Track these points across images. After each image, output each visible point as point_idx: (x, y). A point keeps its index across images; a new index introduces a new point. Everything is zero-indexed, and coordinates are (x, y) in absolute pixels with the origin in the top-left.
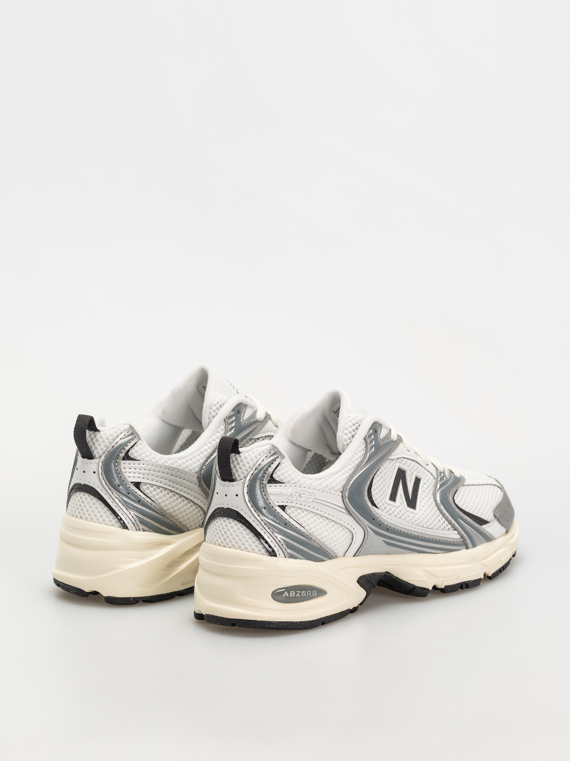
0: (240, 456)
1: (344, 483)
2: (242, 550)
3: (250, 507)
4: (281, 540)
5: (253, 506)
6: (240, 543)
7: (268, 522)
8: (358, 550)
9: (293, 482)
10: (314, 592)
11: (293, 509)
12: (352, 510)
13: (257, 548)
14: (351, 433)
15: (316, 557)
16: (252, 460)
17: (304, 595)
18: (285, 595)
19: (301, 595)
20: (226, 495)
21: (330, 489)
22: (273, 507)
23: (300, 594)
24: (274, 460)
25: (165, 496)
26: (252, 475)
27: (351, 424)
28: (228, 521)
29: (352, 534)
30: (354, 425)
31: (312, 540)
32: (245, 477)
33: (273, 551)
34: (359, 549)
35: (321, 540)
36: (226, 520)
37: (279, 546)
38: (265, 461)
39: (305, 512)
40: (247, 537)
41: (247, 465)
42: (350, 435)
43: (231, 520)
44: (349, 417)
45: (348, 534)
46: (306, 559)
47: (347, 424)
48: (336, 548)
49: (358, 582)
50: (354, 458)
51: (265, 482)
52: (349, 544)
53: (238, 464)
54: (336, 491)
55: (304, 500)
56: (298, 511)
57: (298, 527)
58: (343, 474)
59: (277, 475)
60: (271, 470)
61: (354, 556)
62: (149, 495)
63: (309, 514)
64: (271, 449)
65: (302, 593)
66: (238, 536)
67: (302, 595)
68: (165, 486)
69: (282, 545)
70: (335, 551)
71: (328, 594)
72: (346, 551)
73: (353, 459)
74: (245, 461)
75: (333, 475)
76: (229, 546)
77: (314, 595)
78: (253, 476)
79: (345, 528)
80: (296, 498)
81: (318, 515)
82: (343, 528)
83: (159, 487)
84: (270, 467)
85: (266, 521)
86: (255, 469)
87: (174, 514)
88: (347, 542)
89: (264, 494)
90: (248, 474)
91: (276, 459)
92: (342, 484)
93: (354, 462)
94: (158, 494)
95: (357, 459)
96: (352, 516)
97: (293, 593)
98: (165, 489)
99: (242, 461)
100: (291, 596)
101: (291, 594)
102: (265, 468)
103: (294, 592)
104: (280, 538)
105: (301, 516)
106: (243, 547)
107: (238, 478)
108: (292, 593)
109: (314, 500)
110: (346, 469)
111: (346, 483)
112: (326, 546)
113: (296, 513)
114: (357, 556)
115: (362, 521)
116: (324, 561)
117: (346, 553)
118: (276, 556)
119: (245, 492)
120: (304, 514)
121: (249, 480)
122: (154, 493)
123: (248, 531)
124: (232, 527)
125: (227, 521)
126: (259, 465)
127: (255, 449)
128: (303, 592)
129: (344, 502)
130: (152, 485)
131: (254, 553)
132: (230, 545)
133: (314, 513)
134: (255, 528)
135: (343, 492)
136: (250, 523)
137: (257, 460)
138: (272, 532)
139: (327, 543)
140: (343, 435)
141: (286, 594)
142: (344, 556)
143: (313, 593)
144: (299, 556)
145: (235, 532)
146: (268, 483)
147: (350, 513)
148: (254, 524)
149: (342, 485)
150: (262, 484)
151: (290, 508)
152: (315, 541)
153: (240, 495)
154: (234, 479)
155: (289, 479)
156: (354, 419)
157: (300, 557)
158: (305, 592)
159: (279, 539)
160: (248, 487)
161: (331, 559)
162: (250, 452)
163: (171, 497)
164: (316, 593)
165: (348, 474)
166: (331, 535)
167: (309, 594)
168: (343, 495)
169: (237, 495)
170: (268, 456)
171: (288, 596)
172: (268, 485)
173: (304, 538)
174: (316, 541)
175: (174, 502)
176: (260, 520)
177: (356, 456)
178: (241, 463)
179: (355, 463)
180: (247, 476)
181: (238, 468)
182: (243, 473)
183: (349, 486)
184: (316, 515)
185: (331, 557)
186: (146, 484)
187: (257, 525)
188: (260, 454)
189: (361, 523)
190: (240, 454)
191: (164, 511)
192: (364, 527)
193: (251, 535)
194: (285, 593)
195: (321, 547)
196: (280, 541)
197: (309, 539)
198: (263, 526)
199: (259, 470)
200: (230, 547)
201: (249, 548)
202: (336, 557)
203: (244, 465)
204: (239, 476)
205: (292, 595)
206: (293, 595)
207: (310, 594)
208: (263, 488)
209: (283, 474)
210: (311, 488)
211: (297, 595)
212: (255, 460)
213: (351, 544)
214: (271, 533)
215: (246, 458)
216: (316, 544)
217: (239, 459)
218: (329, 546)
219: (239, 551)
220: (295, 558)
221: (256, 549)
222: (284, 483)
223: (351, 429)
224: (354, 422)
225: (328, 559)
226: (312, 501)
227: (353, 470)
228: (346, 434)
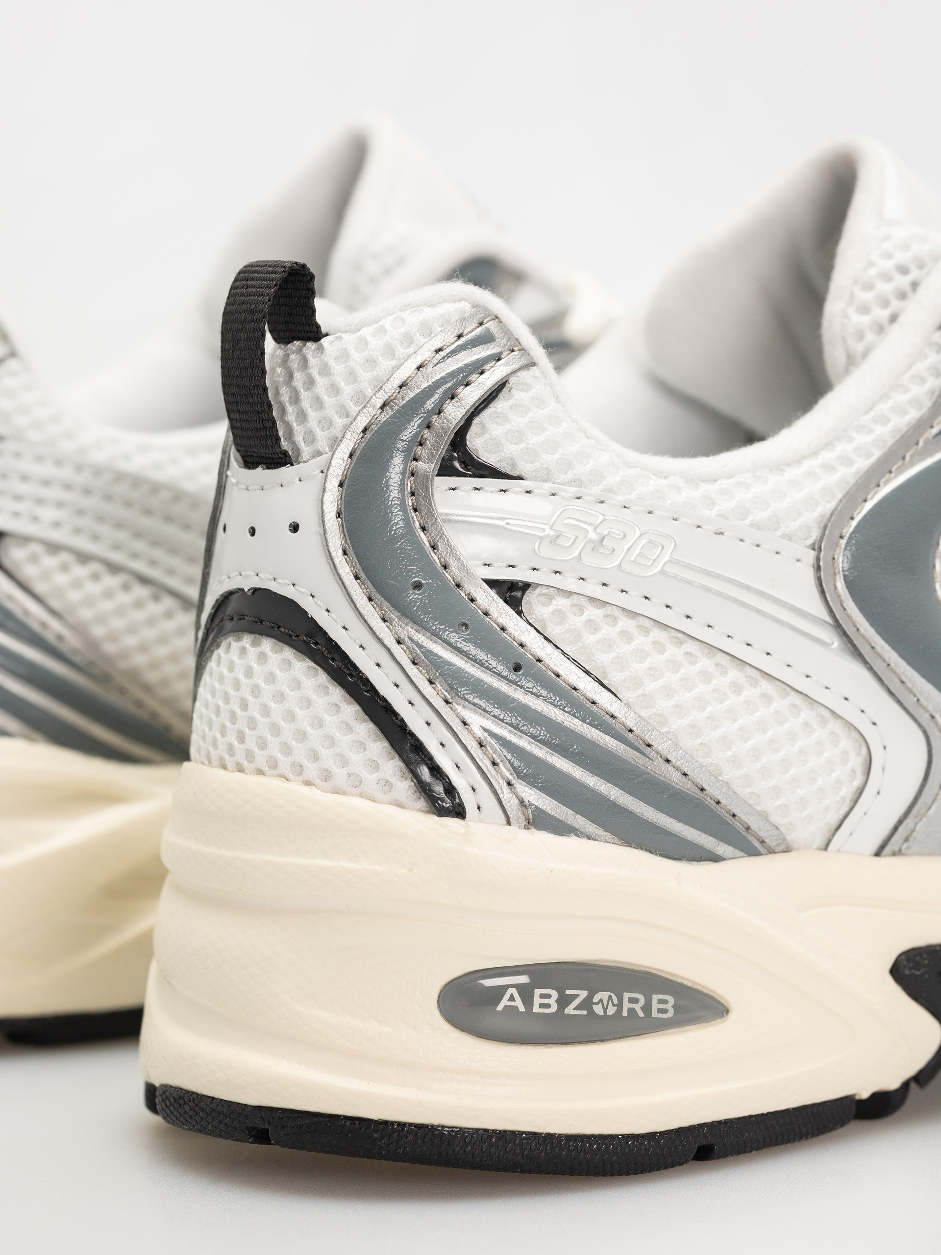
0: (321, 349)
1: (827, 506)
2: (308, 783)
3: (349, 579)
4: (489, 739)
5: (362, 575)
6: (300, 752)
7: (428, 653)
8: (896, 828)
9: (570, 476)
10: (660, 1001)
11: (561, 602)
12: (867, 635)
13: (375, 776)
14: (886, 304)
15: (675, 835)
16: (371, 362)
17: (605, 1010)
18: (505, 1002)
19: (591, 1012)
20: (253, 532)
21: (756, 526)
22: (458, 586)
23: (587, 1004)
24: (479, 368)
25: (108, 594)
26: (365, 430)
27: (888, 265)
28: (257, 650)
29: (864, 751)
30: (904, 270)
31: (653, 754)
32: (335, 443)
33: (450, 790)
34: (900, 822)
35: (701, 760)
36: (248, 646)
37: (479, 767)
38: (429, 368)
39: (625, 623)
40: (330, 720)
41: (348, 389)
42: (883, 314)
43: (267, 644)
44: (887, 238)
45: (846, 743)
46: (620, 838)
47: (871, 264)
48: (778, 803)
49: (897, 972)
50: (890, 403)
51: (427, 467)
52: (847, 791)
53: (310, 383)
54: (790, 540)
55: (620, 565)
56: (587, 612)
57: (580, 686)
58: (828, 467)
59: (487, 436)
60: (455, 413)
61: (878, 854)
62: (40, 588)
63: (647, 632)
64: (463, 320)
65: (595, 1000)
66: (291, 717)
67: (598, 1010)
68: (117, 557)
69: (494, 764)
70: (776, 819)
71: (732, 1016)
72: (834, 827)
73: (884, 407)
74: (337, 368)
75: (778, 467)
76: (254, 765)
77: (661, 1016)
78: (368, 435)
79: (827, 714)
80: (576, 554)
81: (691, 641)
82: (822, 717)
83: (84, 558)
84: (452, 398)
85: (420, 647)
86: (379, 403)
87: (151, 677)
88: (838, 781)
89: (417, 524)
90: (347, 428)
91: (483, 365)
92: (819, 509)
93: (884, 420)
94: (77, 584)
95: (899, 410)
96: (865, 662)
97: (548, 996)
98: (114, 568)
99: (325, 370)
100: (536, 1009)
101: (537, 1001)
102: (429, 405)
103: (554, 994)
104: (485, 730)
105: (599, 636)
106: (312, 770)
107: (306, 451)
108: (542, 996)
109: (672, 569)
110: (841, 448)
111: (837, 506)
112: (725, 789)
113: (576, 621)
114: (894, 854)
115: (915, 690)
116: (716, 859)
117: (834, 835)
118: (459, 812)
119: (331, 510)
120: (618, 628)
121: (351, 456)
122: (61, 579)
123: (337, 693)
124: (271, 678)
125: (252, 651)
126: (401, 387)
127: (391, 318)
128: (603, 995)
129: (822, 592)
130: (54, 548)
131: (361, 795)
132: (261, 760)
133: (673, 633)
134: (366, 681)
135: (820, 548)
136: (344, 656)
137: (394, 363)
138: (447, 702)
139: (729, 774)
140: (851, 311)
141: (512, 998)
142: (826, 849)
143: (655, 1006)
144: (579, 821)
145: (280, 697)
146: (438, 475)
147: (854, 646)
148: (364, 662)
149: (816, 514)
150: (413, 475)
151: (551, 598)
152: (668, 761)
153: (309, 526)
154: (285, 453)
155: (548, 459)
156: (905, 247)
157: (590, 827)
158: (610, 998)
159: (480, 733)
160: (345, 486)
161: (754, 853)
162: (366, 332)
163: (139, 604)
164: (669, 1006)
165: (853, 470)
166: (754, 741)
167: (631, 1011)
168: (818, 559)
169: (295, 528)
170: (448, 351)
171: (522, 1009)
172: (442, 483)
173: (607, 738)
174: (674, 761)
175: (151, 622)
176: (390, 642)
177: (900, 398)
178: (320, 381)
179: (890, 427)
180: (343, 437)
181: (306, 402)
182: (327, 423)
183: (854, 523)
184: (680, 643)
185: (757, 844)
186: (25, 540)
187: (378, 665)
188: (408, 340)
189: (910, 701)
190: (322, 341)
191: (107, 659)
192: (924, 718)
193: (351, 710)
194: (507, 996)
195: (698, 791)
196: (481, 745)
197: (637, 749)
198: (403, 670)
199: (398, 411)
200: (260, 772)
201: (340, 775)
202: (781, 848)
203: (335, 389)
204: (311, 438)
205: (542, 1006)
206: (548, 1006)
207: (638, 1007)
208: (413, 494)
209: (519, 436)
210: (657, 512)
211: (570, 1010)
212: (385, 364)
213: (861, 793)
214: (439, 704)
215: (344, 356)
216: (675, 777)
217: (313, 361)
218: (745, 792)
219: (296, 788)
220: (561, 828)
221: (370, 779)
222: (520, 478)
223: (886, 288)
224: (902, 257)
225: (738, 853)
226: (662, 572)
227: (877, 454)
228: (864, 309)
